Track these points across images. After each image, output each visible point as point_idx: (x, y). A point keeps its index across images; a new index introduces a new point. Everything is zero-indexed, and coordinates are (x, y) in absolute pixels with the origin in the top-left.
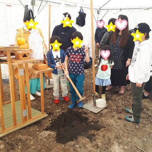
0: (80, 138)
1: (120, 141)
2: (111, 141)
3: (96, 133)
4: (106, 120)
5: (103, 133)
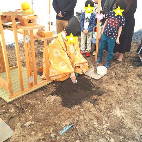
0: (84, 103)
1: (121, 105)
2: (113, 106)
3: (98, 98)
4: (107, 86)
5: (105, 98)
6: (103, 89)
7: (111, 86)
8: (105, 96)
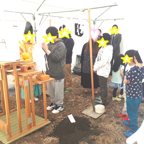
0: (81, 143)
3: (96, 138)
6: (101, 128)
7: (109, 125)
8: (102, 135)
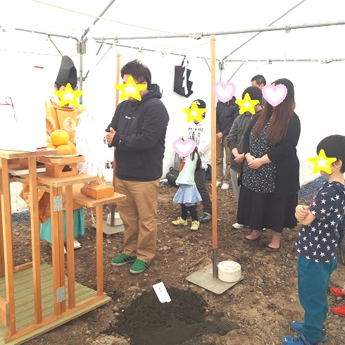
4: (241, 309)
5: (234, 341)
7: (251, 310)
8: (234, 335)
